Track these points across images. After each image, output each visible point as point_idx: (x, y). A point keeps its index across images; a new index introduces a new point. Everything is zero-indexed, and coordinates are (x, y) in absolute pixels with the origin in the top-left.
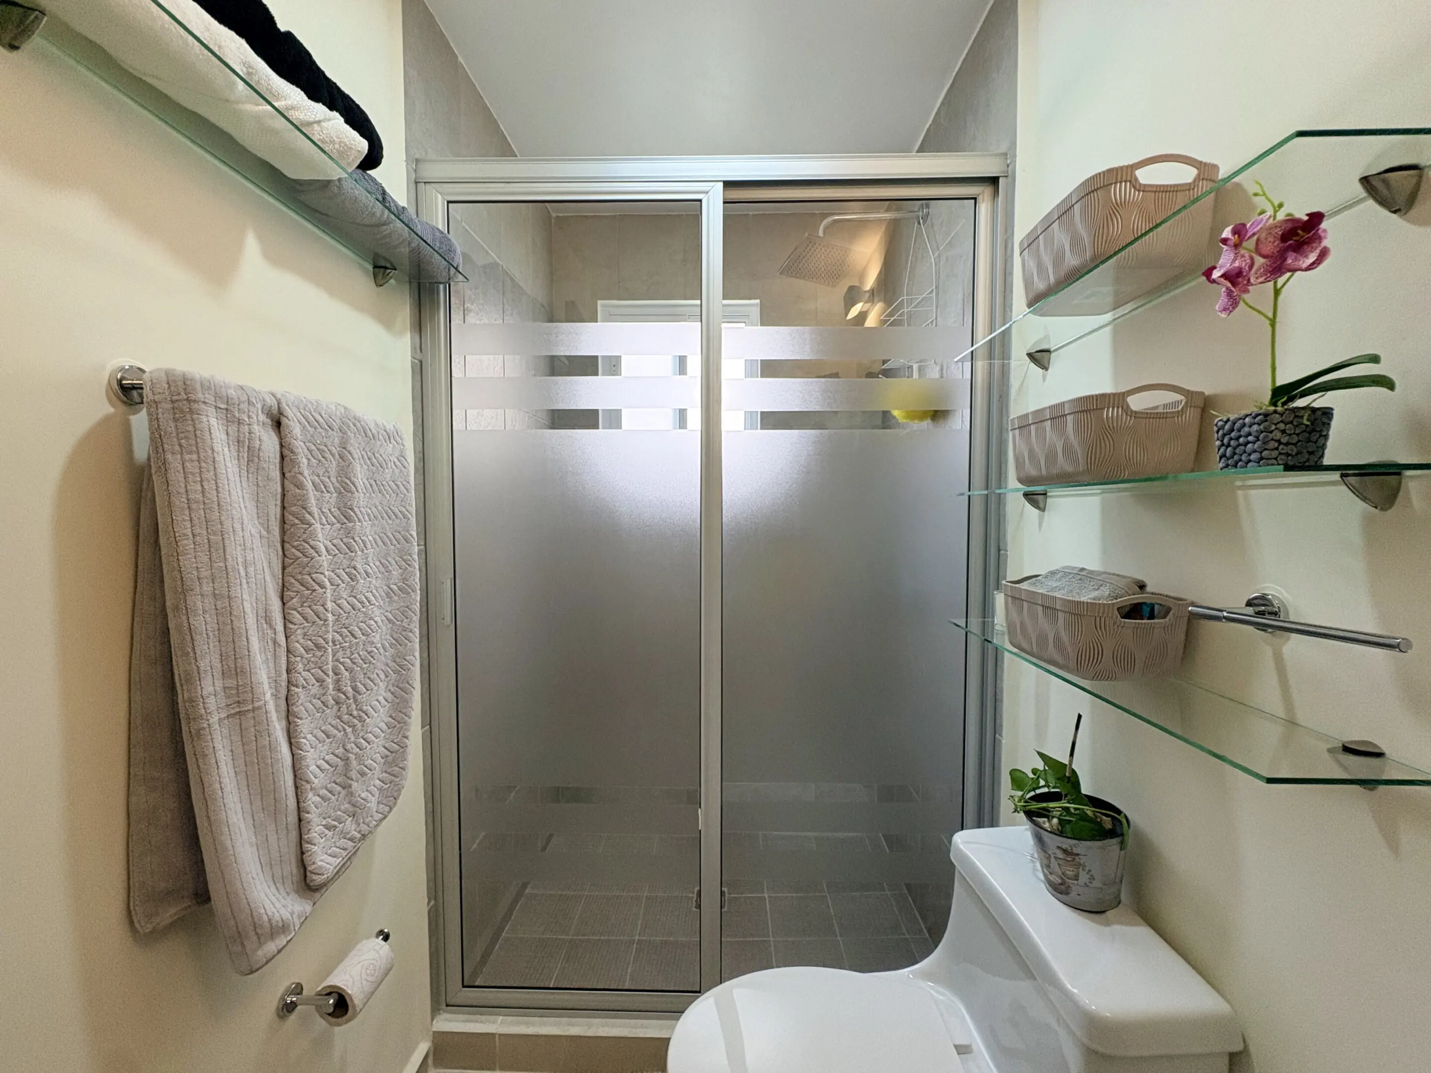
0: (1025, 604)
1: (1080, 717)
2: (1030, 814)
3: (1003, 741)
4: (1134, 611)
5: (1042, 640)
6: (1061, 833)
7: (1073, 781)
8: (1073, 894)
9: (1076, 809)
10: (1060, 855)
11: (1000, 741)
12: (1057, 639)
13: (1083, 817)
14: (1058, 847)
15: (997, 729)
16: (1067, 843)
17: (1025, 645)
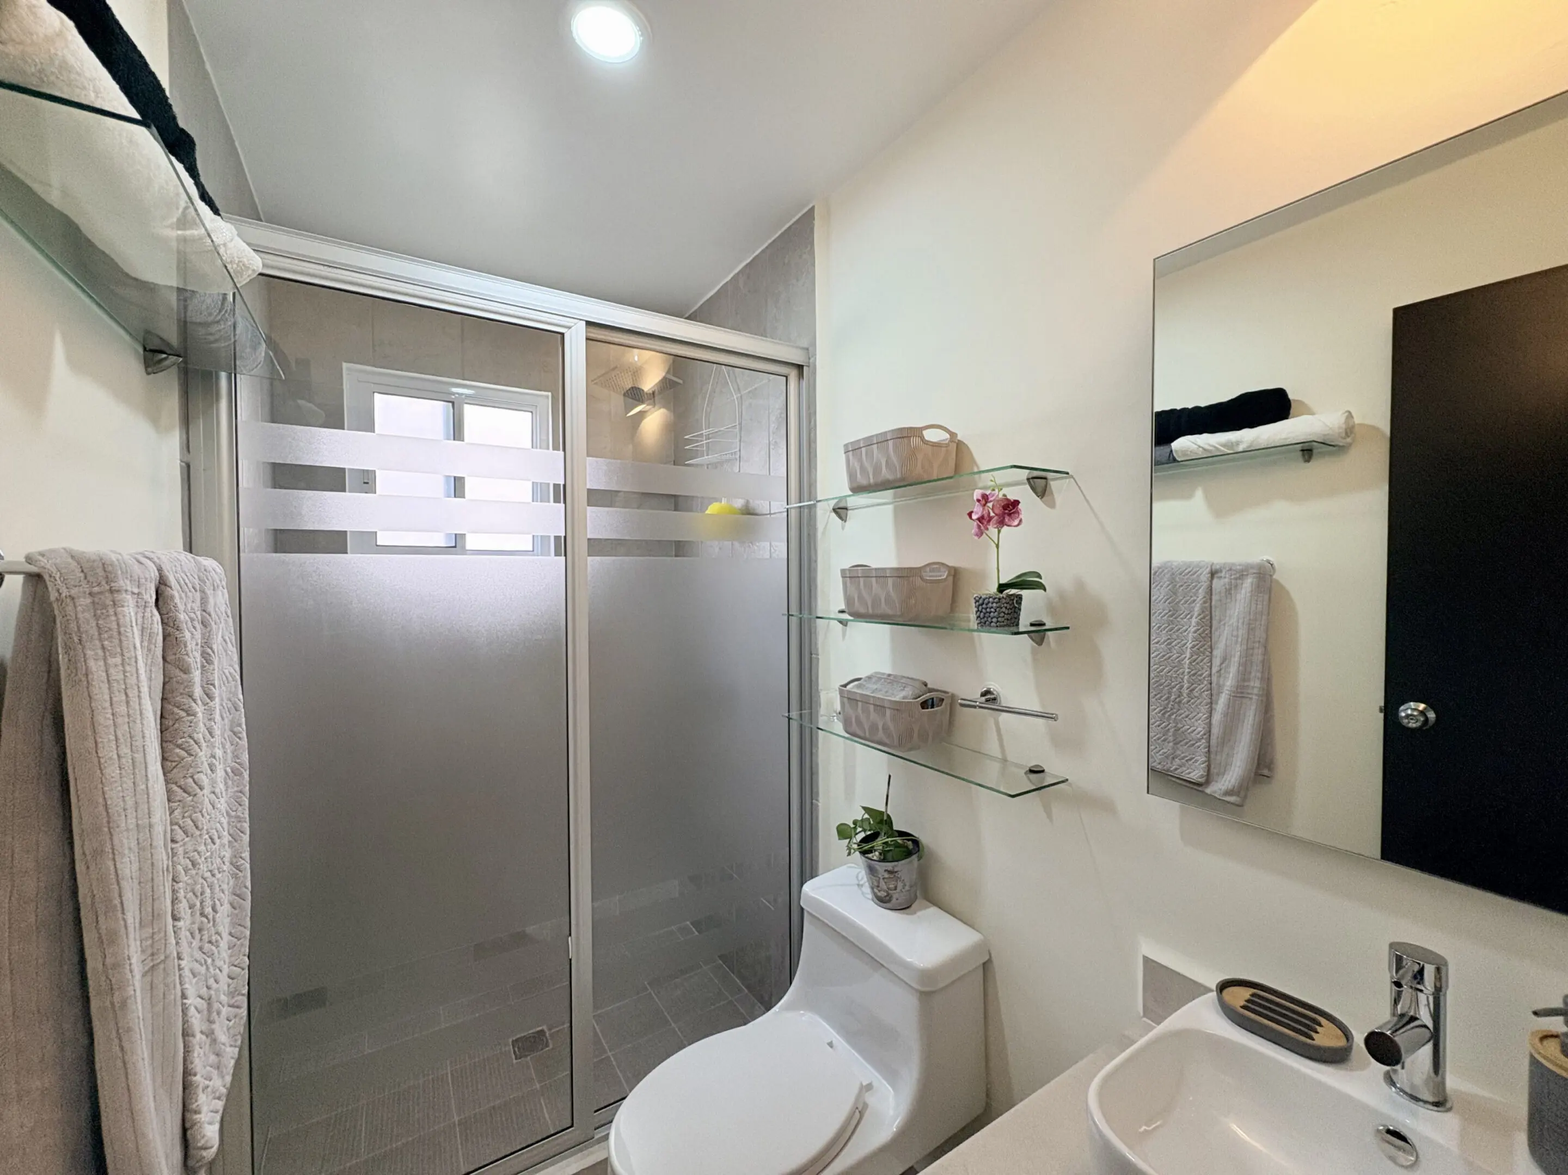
0: (860, 704)
1: (890, 776)
2: (864, 853)
3: (820, 804)
4: (924, 705)
5: (874, 728)
6: (884, 860)
7: (889, 822)
8: (894, 900)
9: (892, 841)
10: (886, 875)
11: (817, 806)
12: (885, 729)
13: (897, 845)
14: (885, 871)
15: (814, 794)
16: (889, 866)
17: (859, 732)
